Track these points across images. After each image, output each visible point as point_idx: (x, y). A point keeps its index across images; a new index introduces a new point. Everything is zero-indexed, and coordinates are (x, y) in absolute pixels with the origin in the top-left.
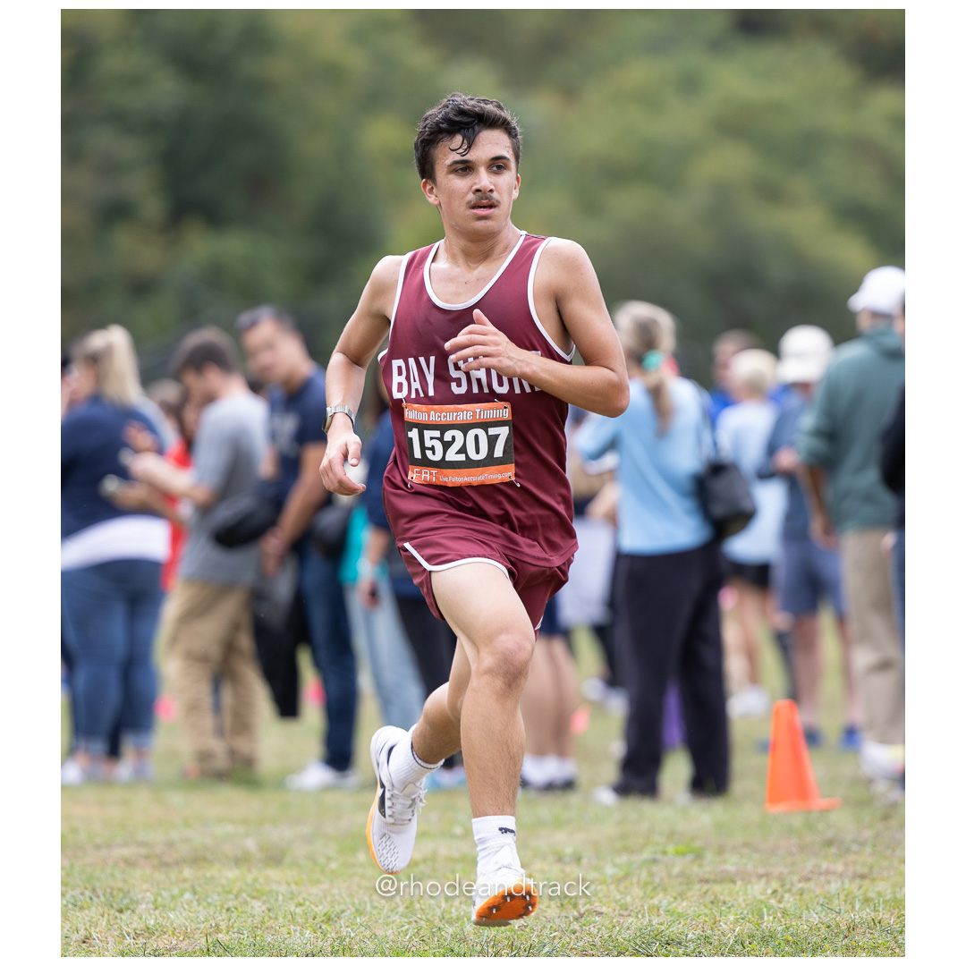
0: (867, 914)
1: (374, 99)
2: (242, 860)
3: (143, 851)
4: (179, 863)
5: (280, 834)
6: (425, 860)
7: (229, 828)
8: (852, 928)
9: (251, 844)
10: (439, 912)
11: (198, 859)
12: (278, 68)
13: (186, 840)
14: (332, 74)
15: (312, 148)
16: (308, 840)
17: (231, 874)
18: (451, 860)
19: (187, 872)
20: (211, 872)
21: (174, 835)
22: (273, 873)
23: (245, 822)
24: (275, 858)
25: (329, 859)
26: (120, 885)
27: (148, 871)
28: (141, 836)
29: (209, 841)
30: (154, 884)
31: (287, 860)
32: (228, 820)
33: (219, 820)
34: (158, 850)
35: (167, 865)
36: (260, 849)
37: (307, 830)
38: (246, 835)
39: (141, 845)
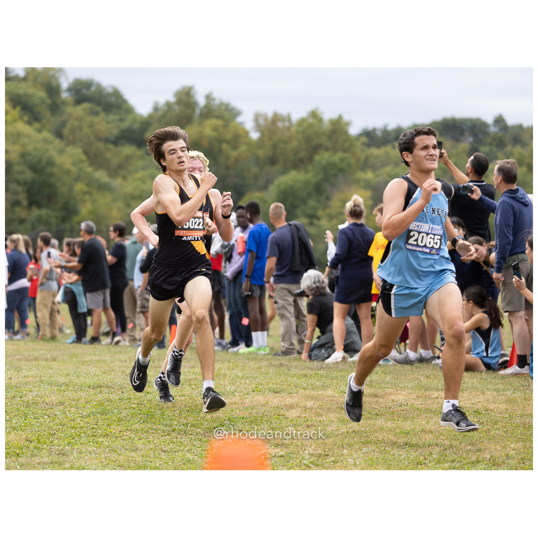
0: (194, 376)
1: (77, 179)
2: (46, 360)
3: (23, 357)
4: (32, 360)
5: (56, 353)
6: (90, 361)
7: (44, 352)
8: (190, 380)
9: (48, 356)
10: (93, 374)
11: (36, 359)
12: (55, 170)
13: (33, 355)
14: (68, 172)
15: (63, 190)
16: (62, 355)
17: (44, 363)
18: (96, 361)
19: (34, 362)
20: (40, 362)
21: (30, 353)
22: (54, 363)
23: (47, 350)
24: (54, 359)
25: (67, 360)
26: (18, 365)
27: (24, 362)
28: (22, 353)
29: (39, 355)
30: (26, 365)
31: (57, 360)
32: (43, 350)
33: (41, 350)
34: (27, 357)
35: (29, 360)
36: (51, 357)
37: (62, 353)
38: (47, 354)
39: (23, 355)
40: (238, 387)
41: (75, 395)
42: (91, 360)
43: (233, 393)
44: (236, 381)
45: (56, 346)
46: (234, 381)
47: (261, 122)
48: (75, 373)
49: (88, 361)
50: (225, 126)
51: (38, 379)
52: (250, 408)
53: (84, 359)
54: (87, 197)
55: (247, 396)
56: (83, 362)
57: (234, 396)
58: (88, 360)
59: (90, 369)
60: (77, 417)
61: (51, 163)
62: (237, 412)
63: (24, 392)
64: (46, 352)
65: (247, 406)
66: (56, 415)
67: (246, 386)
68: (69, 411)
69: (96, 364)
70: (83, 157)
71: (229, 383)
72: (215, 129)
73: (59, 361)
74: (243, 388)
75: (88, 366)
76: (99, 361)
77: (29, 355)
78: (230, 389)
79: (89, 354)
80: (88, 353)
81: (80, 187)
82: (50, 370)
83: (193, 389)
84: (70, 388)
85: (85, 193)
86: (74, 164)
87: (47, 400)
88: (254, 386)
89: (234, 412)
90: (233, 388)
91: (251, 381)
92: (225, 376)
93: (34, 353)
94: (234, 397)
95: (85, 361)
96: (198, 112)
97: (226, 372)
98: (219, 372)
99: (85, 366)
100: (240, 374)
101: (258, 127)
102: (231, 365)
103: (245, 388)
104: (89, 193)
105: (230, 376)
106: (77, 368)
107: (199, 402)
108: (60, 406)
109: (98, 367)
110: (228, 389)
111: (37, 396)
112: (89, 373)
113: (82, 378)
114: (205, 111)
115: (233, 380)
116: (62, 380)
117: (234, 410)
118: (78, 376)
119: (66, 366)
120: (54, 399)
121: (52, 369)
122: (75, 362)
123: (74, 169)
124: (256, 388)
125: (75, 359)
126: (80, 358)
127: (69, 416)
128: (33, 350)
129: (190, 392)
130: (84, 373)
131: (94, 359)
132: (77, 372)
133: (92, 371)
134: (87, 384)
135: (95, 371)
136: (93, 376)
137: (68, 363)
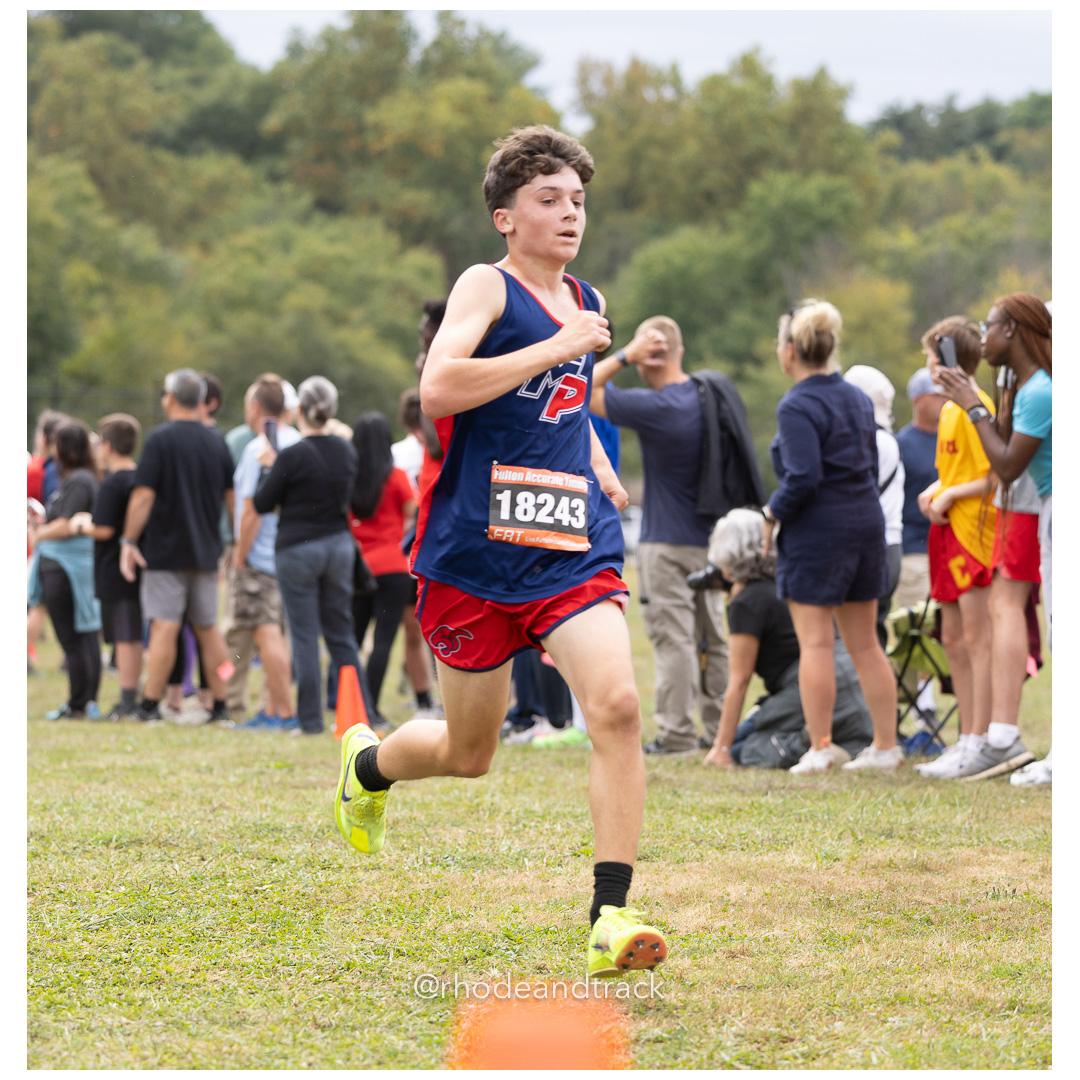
40: (531, 842)
41: (66, 865)
42: (111, 767)
43: (517, 861)
44: (525, 826)
46: (521, 826)
47: (596, 86)
48: (67, 804)
49: (102, 771)
50: (493, 100)
52: (567, 903)
53: (91, 764)
54: (98, 302)
55: (559, 870)
56: (91, 773)
57: (521, 869)
58: (102, 765)
59: (110, 793)
60: (71, 930)
62: (530, 914)
65: (557, 897)
67: (554, 840)
68: (50, 912)
69: (127, 777)
70: (89, 188)
71: (507, 832)
72: (464, 107)
74: (545, 846)
75: (104, 782)
76: (133, 769)
78: (510, 849)
79: (106, 751)
80: (104, 746)
81: (78, 272)
83: (403, 849)
84: (53, 847)
85: (92, 290)
86: (61, 206)
88: (578, 839)
89: (521, 916)
90: (517, 846)
91: (569, 826)
92: (493, 811)
94: (520, 872)
95: (96, 770)
96: (415, 55)
97: (496, 799)
98: (476, 801)
99: (95, 784)
100: (537, 807)
101: (586, 101)
102: (511, 780)
103: (553, 847)
104: (104, 289)
105: (509, 813)
106: (72, 788)
107: (419, 887)
109: (130, 786)
110: (504, 850)
112: (107, 805)
113: (86, 818)
114: (436, 56)
115: (517, 822)
117: (522, 909)
118: (74, 813)
119: (41, 784)
122: (65, 771)
123: (61, 222)
124: (584, 845)
125: (65, 765)
126: (79, 761)
129: (395, 857)
130: (91, 804)
131: (119, 762)
132: (71, 801)
133: (114, 798)
134: (99, 834)
135: (124, 797)
136: (118, 812)
137: (47, 776)
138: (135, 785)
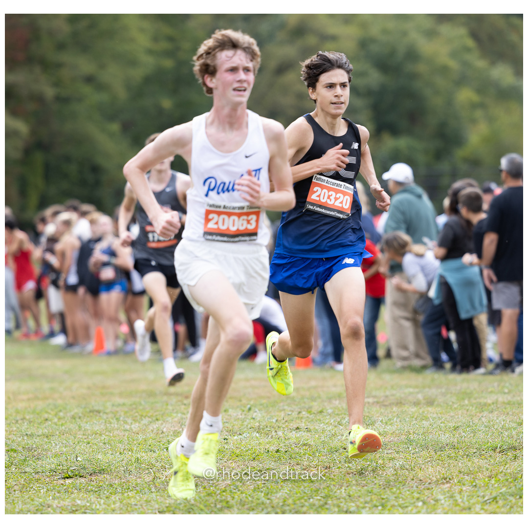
1: (461, 81)
2: (417, 404)
3: (376, 400)
4: (390, 404)
5: (433, 392)
6: (493, 403)
7: (411, 390)
9: (420, 396)
10: (501, 426)
11: (399, 403)
12: (421, 68)
13: (393, 395)
14: (444, 70)
15: (436, 102)
16: (444, 395)
17: (414, 409)
18: (504, 403)
19: (395, 409)
20: (405, 408)
21: (388, 393)
22: (430, 409)
23: (417, 387)
24: (430, 403)
25: (453, 403)
26: (367, 414)
27: (378, 408)
28: (374, 393)
29: (403, 395)
30: (381, 414)
31: (436, 403)
32: (410, 387)
33: (407, 386)
34: (381, 400)
35: (385, 406)
36: (424, 399)
37: (443, 390)
38: (418, 393)
39: (375, 397)
41: (470, 464)
42: (496, 402)
45: (433, 380)
48: (469, 426)
49: (490, 405)
51: (403, 437)
53: (483, 401)
54: (479, 114)
56: (482, 407)
58: (489, 401)
59: (495, 418)
60: (474, 504)
61: (412, 55)
63: (380, 461)
64: (417, 390)
66: (437, 501)
68: (460, 492)
69: (505, 408)
70: (470, 43)
73: (439, 405)
75: (492, 412)
76: (509, 403)
77: (387, 397)
79: (491, 392)
80: (490, 390)
81: (465, 95)
82: (424, 422)
84: (461, 452)
85: (474, 106)
86: (454, 55)
87: (421, 475)
93: (394, 392)
95: (485, 404)
99: (485, 414)
104: (482, 106)
106: (472, 416)
108: (443, 483)
109: (508, 414)
111: (402, 468)
112: (493, 425)
113: (481, 435)
116: (445, 438)
118: (474, 432)
119: (452, 414)
120: (432, 471)
121: (427, 419)
122: (467, 406)
123: (453, 64)
125: (466, 402)
126: (475, 399)
127: (460, 500)
128: (392, 387)
130: (483, 426)
131: (500, 399)
132: (471, 424)
133: (498, 421)
134: (489, 444)
135: (504, 421)
136: (500, 430)
137: (455, 409)
138: (510, 413)
